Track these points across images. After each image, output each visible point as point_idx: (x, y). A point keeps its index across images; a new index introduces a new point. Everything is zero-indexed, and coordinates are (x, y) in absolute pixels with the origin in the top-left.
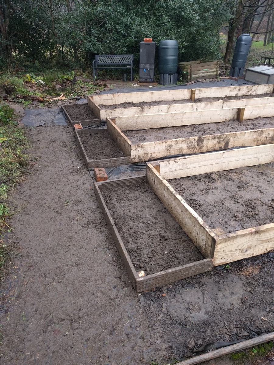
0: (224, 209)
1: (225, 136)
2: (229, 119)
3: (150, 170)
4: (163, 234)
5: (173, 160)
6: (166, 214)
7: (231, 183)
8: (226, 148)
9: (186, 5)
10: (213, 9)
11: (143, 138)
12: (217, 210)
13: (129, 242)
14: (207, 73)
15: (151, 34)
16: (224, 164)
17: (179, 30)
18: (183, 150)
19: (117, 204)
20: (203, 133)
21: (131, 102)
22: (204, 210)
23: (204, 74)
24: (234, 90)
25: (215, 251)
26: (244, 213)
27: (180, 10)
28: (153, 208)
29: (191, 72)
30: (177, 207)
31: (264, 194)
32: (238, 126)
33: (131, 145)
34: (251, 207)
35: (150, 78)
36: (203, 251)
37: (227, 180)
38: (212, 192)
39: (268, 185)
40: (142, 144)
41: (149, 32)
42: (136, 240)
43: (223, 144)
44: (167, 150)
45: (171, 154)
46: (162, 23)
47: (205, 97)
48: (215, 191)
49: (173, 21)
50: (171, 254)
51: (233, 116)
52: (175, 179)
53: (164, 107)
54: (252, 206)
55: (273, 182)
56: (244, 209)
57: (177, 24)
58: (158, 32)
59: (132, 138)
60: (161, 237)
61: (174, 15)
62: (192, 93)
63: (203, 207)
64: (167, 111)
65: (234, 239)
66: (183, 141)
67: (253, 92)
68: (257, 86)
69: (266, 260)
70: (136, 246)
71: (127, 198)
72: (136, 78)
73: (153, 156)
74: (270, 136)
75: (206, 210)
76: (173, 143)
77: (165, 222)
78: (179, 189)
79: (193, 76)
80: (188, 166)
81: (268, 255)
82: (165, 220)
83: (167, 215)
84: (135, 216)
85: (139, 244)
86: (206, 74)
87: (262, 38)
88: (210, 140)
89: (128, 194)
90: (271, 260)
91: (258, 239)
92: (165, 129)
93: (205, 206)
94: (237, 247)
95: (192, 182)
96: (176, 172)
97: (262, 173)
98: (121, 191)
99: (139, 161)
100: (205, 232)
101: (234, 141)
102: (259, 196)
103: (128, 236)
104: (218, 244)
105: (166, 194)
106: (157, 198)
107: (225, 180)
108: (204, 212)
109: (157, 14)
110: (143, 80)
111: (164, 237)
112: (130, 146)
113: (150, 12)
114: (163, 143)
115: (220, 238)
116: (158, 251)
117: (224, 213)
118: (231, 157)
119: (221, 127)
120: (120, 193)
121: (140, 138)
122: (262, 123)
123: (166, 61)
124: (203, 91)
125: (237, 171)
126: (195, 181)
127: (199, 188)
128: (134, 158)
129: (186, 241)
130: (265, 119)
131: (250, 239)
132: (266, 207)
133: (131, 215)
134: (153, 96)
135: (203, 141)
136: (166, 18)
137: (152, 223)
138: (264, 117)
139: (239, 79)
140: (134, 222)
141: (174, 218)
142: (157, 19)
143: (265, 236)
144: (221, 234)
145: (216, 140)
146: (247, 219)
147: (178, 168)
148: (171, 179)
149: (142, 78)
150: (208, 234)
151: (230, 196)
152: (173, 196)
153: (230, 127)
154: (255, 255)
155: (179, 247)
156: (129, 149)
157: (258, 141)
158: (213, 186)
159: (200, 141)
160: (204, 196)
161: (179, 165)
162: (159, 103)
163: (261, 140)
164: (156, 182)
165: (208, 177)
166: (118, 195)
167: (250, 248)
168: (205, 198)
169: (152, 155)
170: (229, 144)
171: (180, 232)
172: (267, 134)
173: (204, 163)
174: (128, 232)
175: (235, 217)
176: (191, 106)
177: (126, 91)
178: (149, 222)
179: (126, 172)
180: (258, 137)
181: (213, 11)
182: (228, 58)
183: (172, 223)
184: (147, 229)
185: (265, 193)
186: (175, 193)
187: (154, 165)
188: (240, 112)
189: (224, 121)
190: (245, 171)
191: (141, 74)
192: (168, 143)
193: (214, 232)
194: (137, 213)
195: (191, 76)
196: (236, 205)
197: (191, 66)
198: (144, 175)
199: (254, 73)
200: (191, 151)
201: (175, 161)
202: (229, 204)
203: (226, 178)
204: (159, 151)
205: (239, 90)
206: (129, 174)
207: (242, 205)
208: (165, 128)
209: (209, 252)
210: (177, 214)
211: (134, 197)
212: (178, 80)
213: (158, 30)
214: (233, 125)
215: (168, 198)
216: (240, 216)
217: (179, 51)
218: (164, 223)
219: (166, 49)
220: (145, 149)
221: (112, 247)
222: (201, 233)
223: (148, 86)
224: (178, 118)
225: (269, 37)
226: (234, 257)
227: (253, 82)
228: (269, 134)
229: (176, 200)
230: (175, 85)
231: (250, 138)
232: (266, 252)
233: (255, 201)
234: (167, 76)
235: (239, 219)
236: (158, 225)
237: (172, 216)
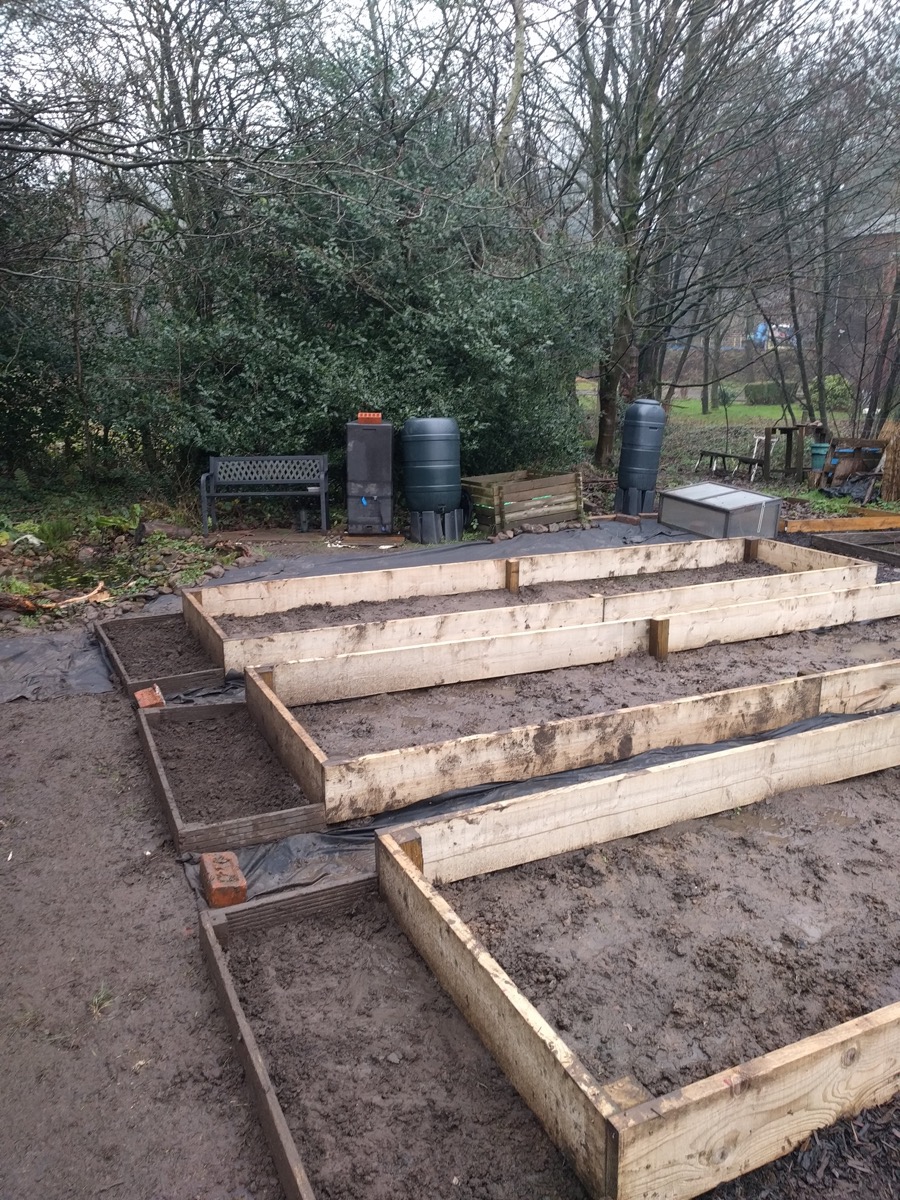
0: (637, 984)
1: (618, 720)
2: (627, 651)
3: (388, 858)
4: (444, 1104)
5: (462, 817)
6: (450, 1016)
7: (650, 881)
8: (627, 756)
11: (364, 728)
12: (616, 988)
13: (323, 1152)
14: (550, 506)
15: (378, 401)
16: (623, 817)
17: (459, 390)
18: (493, 770)
19: (279, 990)
20: (551, 701)
21: (323, 603)
22: (574, 994)
23: (540, 511)
24: (631, 556)
25: (620, 1171)
26: (702, 995)
28: (405, 998)
29: (501, 505)
30: (485, 999)
31: (756, 917)
32: (653, 674)
33: (327, 768)
34: (722, 971)
35: (382, 523)
36: (581, 1167)
37: (638, 873)
38: (596, 920)
39: (765, 884)
40: (361, 759)
41: (373, 393)
42: (347, 1139)
43: (616, 743)
44: (444, 772)
45: (457, 786)
46: (407, 371)
47: (550, 580)
48: (603, 916)
49: (440, 365)
50: (473, 1188)
51: (638, 642)
52: (474, 879)
53: (427, 624)
54: (724, 966)
55: (778, 870)
56: (700, 977)
57: (453, 372)
58: (398, 393)
59: (328, 731)
60: (435, 1117)
61: (443, 350)
62: (510, 571)
63: (570, 979)
64: (435, 634)
65: (676, 1119)
66: (490, 744)
67: (689, 560)
68: (695, 543)
69: (793, 1182)
70: (350, 1166)
71: (316, 963)
72: (339, 522)
73: (398, 797)
74: (753, 709)
75: (579, 994)
76: (459, 752)
77: (449, 1051)
78: (489, 916)
79: (509, 517)
80: (513, 831)
81: (795, 1164)
82: (446, 1042)
83: (454, 1021)
84: (344, 1037)
85: (361, 1156)
86: (546, 509)
87: (695, 394)
88: (575, 735)
89: (317, 945)
90: (806, 1182)
91: (753, 1107)
92: (433, 692)
93: (576, 976)
94: (691, 1146)
95: (527, 889)
96: (474, 854)
97: (743, 842)
98: (294, 937)
99: (353, 816)
100: (581, 1098)
101: (648, 731)
102: (742, 925)
103: (320, 1123)
104: (626, 1146)
105: (444, 946)
106: (418, 958)
107: (632, 871)
108: (575, 1002)
109: (394, 346)
110: (360, 529)
111: (444, 1116)
112: (323, 769)
113: (372, 341)
114: (427, 751)
115: (632, 1122)
116: (428, 1178)
117: (640, 1001)
119: (605, 680)
120: (288, 946)
121: (355, 728)
122: (724, 662)
123: (427, 476)
124: (543, 565)
125: (666, 839)
126: (537, 882)
127: (555, 909)
128: (336, 809)
129: (518, 1125)
130: (731, 648)
131: (730, 1112)
132: (766, 967)
133: (328, 1030)
134: (393, 582)
135: (553, 738)
136: (418, 357)
137: (404, 1058)
138: (729, 640)
139: (642, 521)
140: (340, 1063)
141: (476, 1033)
142: (393, 360)
143: (775, 1095)
145: (594, 735)
146: (712, 1018)
147: (481, 841)
148: (462, 881)
149: (356, 524)
150: (590, 1106)
151: (653, 933)
152: (469, 958)
153: (632, 679)
154: (753, 1165)
156: (319, 779)
157: (719, 726)
158: (596, 895)
159: (544, 739)
160: (569, 936)
161: (484, 832)
163: (729, 725)
164: (410, 900)
165: (577, 862)
166: (283, 953)
167: (734, 1141)
168: (573, 945)
169: (394, 794)
170: (634, 742)
171: (501, 1090)
172: (741, 704)
173: (560, 818)
174: (319, 1106)
175: (676, 1013)
176: (508, 616)
177: (308, 566)
178: (394, 1058)
179: (310, 859)
180: (717, 716)
182: (606, 454)
183: (469, 1055)
184: (386, 1087)
185: (758, 912)
186: (476, 947)
187: (403, 839)
188: (655, 631)
189: (612, 657)
190: (691, 837)
191: (353, 513)
192: (444, 753)
194: (350, 1025)
195: (502, 517)
196: (673, 964)
197: (500, 488)
198: (370, 874)
199: (685, 504)
200: (519, 772)
201: (470, 818)
202: (652, 962)
203: (634, 864)
204: (417, 779)
205: (648, 556)
206: (322, 865)
207: (694, 963)
208: (432, 688)
209: (600, 1175)
211: (340, 960)
213: (399, 390)
214: (639, 670)
215: (452, 961)
216: (689, 1007)
217: (464, 445)
218: (446, 1055)
219: (422, 441)
220: (370, 775)
221: (263, 1180)
223: (376, 548)
224: (471, 656)
225: (714, 391)
226: (685, 1184)
227: (684, 530)
228: (747, 705)
229: (480, 971)
230: (457, 544)
231: (694, 721)
232: (789, 1149)
233: (731, 947)
234: (431, 517)
235: (687, 1020)
236: (426, 1066)
237: (469, 1026)
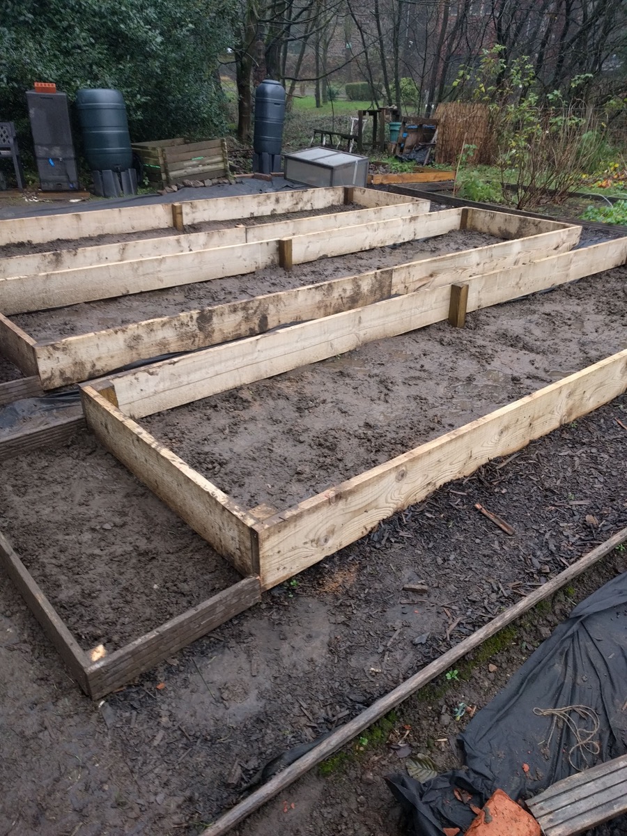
0: (274, 462)
1: (257, 303)
2: (264, 264)
3: (90, 401)
4: (144, 547)
5: (145, 371)
6: (147, 498)
7: (282, 403)
8: (265, 330)
9: (126, 7)
10: (191, 22)
11: (68, 327)
12: (260, 466)
13: (59, 586)
14: (204, 165)
15: (52, 73)
16: (262, 365)
17: (121, 66)
18: (169, 344)
19: (16, 498)
20: (211, 301)
21: (25, 241)
22: (232, 472)
23: (196, 170)
24: (265, 201)
25: (261, 556)
26: (315, 461)
27: (115, 18)
28: (114, 492)
29: (165, 164)
30: (168, 478)
31: (349, 415)
32: (283, 280)
33: (36, 348)
34: (327, 447)
35: (69, 182)
36: (238, 562)
37: (273, 399)
38: (246, 429)
39: (355, 396)
40: (64, 340)
41: (46, 66)
42: (77, 576)
43: (256, 321)
44: (131, 348)
45: (142, 357)
46: (74, 47)
47: (207, 220)
48: (251, 426)
49: (102, 44)
50: (168, 588)
51: (272, 258)
52: (159, 414)
53: (112, 249)
54: (328, 444)
55: (363, 388)
56: (314, 453)
57: (114, 52)
58: (68, 68)
59: (39, 331)
60: (140, 554)
61: (103, 30)
62: (176, 213)
63: (229, 465)
64: (119, 258)
65: (295, 521)
66: (164, 324)
67: (306, 203)
68: (311, 190)
69: (368, 549)
70: (80, 591)
71: (44, 479)
72: (33, 181)
73: (98, 367)
74: (348, 293)
75: (236, 472)
76: (141, 332)
77: (147, 518)
78: (171, 435)
79: (172, 174)
80: (184, 379)
81: (369, 540)
82: (144, 512)
83: (149, 500)
84: (70, 520)
85: (87, 584)
86: (201, 168)
87: (310, 90)
88: (227, 316)
89: (43, 468)
90: (375, 548)
91: (343, 510)
92: (121, 300)
93: (233, 462)
94: (306, 537)
95: (198, 416)
96: (157, 397)
97: (341, 374)
98: (24, 465)
99: (64, 384)
100: (234, 520)
101: (278, 312)
102: (341, 420)
103: (55, 570)
104: (264, 541)
105: (137, 452)
106: (121, 466)
107: (270, 398)
108: (233, 477)
109: (59, 24)
110: (51, 186)
111: (146, 553)
112: (33, 349)
113: (38, 17)
114: (116, 332)
115: (267, 526)
116: (136, 588)
117: (276, 471)
118: (274, 347)
119: (248, 285)
120: (21, 471)
121: (61, 328)
122: (330, 268)
123: (102, 140)
124: (200, 208)
125: (292, 377)
126: (204, 411)
127: (217, 425)
128: (49, 379)
129: (198, 550)
130: (335, 260)
131: (329, 514)
132: (355, 441)
133: (58, 518)
134: (82, 224)
135: (211, 318)
136: (81, 36)
137: (115, 526)
138: (333, 254)
139: (273, 178)
140: (68, 534)
141: (165, 503)
142: (59, 37)
143: (356, 501)
144: (267, 516)
145: (240, 315)
146: (322, 473)
147: (161, 387)
148: (150, 416)
149: (48, 181)
150: (240, 523)
151: (283, 432)
152: (154, 454)
153: (268, 283)
154: (345, 544)
155: (184, 567)
156: (32, 358)
157: (326, 306)
158: (245, 415)
159: (204, 319)
160: (228, 440)
161: (163, 380)
162: (100, 239)
163: (333, 305)
164: (109, 427)
165: (232, 397)
166: (16, 476)
167: (332, 532)
168: (231, 445)
169: (94, 366)
170: (269, 319)
171: (185, 533)
172: (340, 290)
173: (218, 368)
174: (54, 561)
175: (298, 473)
176: (175, 243)
177: (9, 215)
178: (107, 526)
179: (33, 416)
180: (325, 299)
181: (190, 25)
182: (246, 132)
183: (161, 517)
184: (103, 544)
185: (350, 413)
186: (158, 446)
187: (100, 388)
188: (282, 248)
189: (254, 270)
190: (308, 374)
191: (42, 173)
192: (129, 333)
193: (252, 517)
194: (74, 512)
195: (167, 174)
196: (297, 448)
197: (163, 150)
198: (80, 417)
199: (302, 164)
200: (188, 344)
201: (151, 371)
202: (284, 448)
203: (271, 393)
204: (111, 354)
205: (277, 201)
206: (43, 419)
207: (310, 445)
208: (120, 297)
209: (249, 563)
210: (170, 494)
211: (62, 474)
212: (141, 184)
213: (69, 65)
214: (273, 277)
215: (143, 460)
216: (307, 469)
217: (130, 115)
218: (145, 520)
219: (95, 110)
220: (73, 352)
221: (16, 608)
222: (226, 525)
223: (66, 201)
224: (148, 272)
225: (324, 89)
226: (303, 560)
227: (302, 183)
228: (344, 290)
229: (162, 461)
230: (134, 196)
231: (309, 302)
232: (366, 533)
233: (333, 433)
234: (109, 175)
235: (305, 476)
236: (131, 528)
237: (160, 501)
